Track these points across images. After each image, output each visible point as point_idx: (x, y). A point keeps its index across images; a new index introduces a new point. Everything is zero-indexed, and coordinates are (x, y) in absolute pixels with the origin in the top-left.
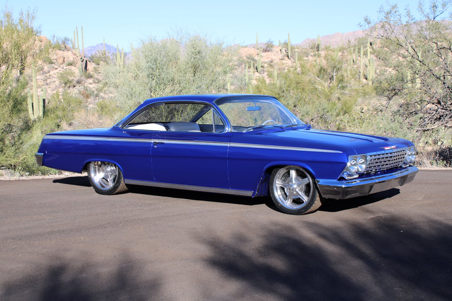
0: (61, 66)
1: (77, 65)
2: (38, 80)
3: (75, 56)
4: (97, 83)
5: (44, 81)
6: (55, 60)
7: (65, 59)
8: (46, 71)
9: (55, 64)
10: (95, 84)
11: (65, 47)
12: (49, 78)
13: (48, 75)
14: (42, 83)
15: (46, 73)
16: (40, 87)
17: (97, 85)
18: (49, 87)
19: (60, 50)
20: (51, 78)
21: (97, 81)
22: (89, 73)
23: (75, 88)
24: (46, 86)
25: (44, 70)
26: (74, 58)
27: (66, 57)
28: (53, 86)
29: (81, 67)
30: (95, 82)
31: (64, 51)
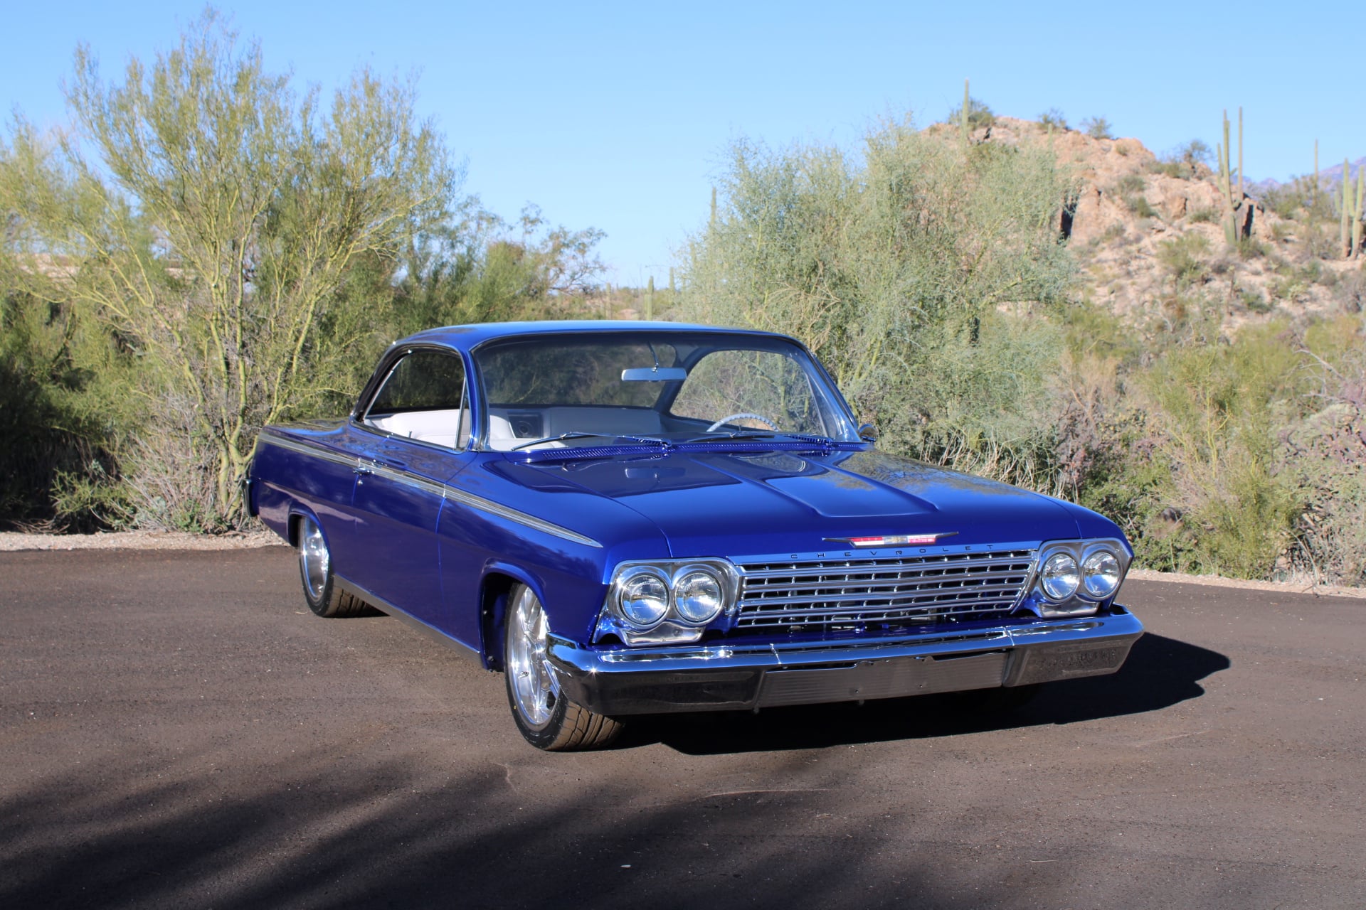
0: (1177, 222)
1: (1223, 219)
2: (1106, 261)
3: (1216, 195)
4: (1276, 271)
5: (1121, 264)
6: (1159, 207)
7: (1188, 203)
8: (1131, 238)
9: (1158, 218)
10: (1268, 273)
11: (1193, 167)
12: (1136, 257)
13: (1134, 248)
14: (1116, 270)
15: (1130, 243)
16: (1108, 282)
17: (1274, 276)
18: (1133, 284)
19: (1178, 177)
20: (1143, 256)
21: (1274, 266)
22: (1256, 243)
23: (1207, 285)
24: (1124, 281)
25: (1126, 235)
26: (1214, 201)
27: (1191, 197)
28: (1144, 280)
29: (1230, 223)
30: (1268, 270)
31: (1187, 179)
